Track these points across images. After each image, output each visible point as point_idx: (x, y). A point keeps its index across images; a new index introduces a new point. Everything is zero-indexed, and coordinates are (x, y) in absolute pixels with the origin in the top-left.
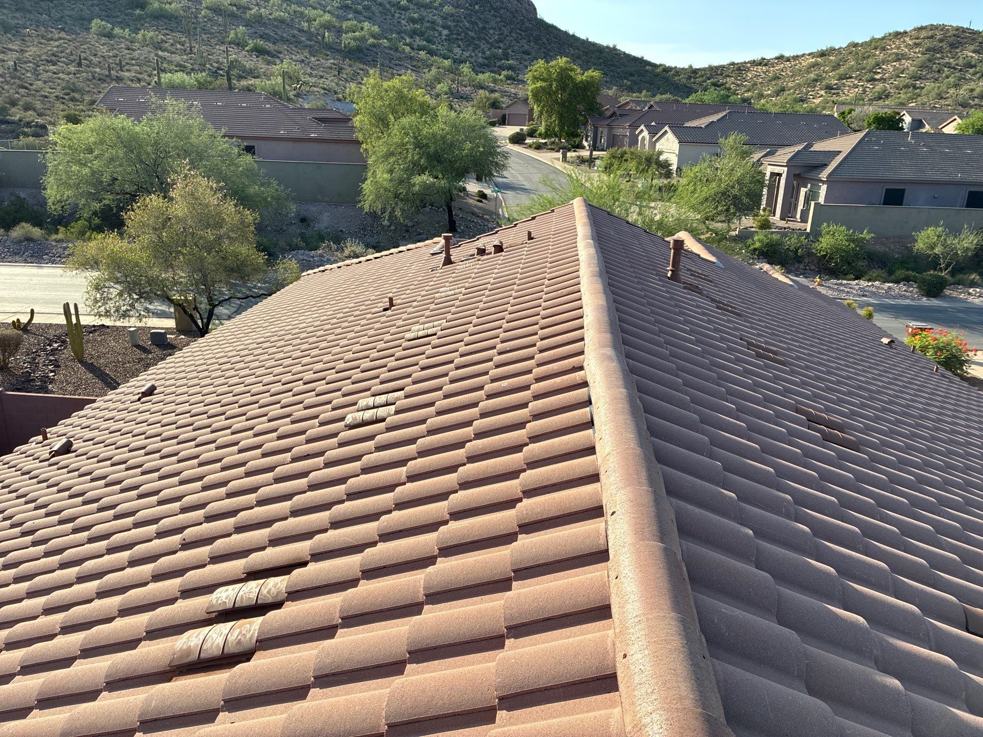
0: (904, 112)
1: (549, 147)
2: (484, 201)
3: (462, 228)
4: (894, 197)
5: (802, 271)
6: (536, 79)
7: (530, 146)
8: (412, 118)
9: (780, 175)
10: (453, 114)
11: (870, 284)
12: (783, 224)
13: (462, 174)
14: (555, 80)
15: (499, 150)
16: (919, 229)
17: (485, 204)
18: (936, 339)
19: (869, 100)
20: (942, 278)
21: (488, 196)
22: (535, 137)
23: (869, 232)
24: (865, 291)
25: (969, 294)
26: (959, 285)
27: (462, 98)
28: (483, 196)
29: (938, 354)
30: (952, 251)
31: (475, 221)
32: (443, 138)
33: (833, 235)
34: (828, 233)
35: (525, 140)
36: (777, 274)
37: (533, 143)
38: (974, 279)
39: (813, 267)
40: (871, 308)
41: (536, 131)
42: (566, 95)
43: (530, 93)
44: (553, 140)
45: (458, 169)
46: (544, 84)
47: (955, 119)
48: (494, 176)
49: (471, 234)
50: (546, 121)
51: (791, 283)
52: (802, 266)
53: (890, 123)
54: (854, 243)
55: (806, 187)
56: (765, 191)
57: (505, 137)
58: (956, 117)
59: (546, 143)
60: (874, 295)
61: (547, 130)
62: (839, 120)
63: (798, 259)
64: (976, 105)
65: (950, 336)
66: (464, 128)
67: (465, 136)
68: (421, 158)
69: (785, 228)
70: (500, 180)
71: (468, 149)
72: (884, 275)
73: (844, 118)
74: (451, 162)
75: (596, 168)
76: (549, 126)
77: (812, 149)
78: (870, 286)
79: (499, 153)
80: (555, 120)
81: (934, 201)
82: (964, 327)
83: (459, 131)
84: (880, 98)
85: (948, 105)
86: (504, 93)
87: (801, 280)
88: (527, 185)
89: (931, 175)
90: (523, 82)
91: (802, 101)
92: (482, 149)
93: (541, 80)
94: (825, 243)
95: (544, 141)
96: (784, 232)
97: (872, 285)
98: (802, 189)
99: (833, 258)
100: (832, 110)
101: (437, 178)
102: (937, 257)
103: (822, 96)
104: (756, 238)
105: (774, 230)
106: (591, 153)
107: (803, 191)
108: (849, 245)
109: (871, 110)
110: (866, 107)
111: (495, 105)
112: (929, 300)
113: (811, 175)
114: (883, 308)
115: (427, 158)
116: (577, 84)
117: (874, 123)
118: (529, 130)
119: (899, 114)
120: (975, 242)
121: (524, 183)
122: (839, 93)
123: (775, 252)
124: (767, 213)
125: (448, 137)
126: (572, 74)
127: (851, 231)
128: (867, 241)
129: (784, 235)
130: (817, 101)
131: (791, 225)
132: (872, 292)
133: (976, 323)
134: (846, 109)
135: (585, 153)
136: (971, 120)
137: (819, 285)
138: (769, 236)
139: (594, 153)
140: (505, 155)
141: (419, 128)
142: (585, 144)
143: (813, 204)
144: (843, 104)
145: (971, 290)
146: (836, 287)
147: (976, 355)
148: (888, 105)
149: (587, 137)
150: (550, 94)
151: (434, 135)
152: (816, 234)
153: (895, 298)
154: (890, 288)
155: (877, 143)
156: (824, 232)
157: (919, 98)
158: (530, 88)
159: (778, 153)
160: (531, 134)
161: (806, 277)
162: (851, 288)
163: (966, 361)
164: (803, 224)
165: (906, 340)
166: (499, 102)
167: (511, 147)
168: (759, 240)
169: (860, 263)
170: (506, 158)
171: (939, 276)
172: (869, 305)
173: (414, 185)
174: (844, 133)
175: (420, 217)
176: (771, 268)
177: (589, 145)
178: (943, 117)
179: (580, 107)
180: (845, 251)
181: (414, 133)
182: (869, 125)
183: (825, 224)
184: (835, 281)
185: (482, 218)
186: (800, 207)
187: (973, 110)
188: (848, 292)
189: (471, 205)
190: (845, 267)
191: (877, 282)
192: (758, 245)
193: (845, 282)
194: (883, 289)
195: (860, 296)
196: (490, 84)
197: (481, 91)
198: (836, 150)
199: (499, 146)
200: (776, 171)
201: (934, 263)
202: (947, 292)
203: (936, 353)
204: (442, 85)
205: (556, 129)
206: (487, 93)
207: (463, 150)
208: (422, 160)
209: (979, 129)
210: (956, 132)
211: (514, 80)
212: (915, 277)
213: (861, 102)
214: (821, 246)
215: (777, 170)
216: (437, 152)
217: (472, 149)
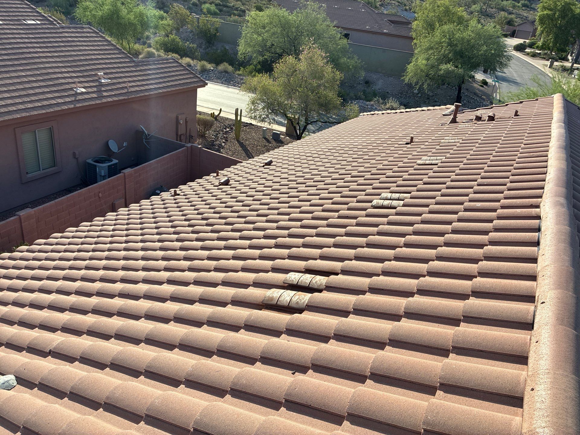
1: (542, 56)
2: (485, 86)
3: (465, 102)
6: (544, 8)
7: (528, 54)
8: (451, 26)
10: (480, 26)
13: (475, 67)
14: (559, 10)
15: (505, 54)
17: (485, 89)
21: (489, 84)
22: (533, 48)
27: (488, 15)
28: (485, 83)
31: (475, 98)
32: (468, 41)
35: (526, 49)
37: (531, 52)
41: (535, 44)
42: (564, 22)
43: (537, 18)
44: (546, 52)
45: (473, 63)
46: (550, 12)
48: (497, 71)
49: (470, 106)
50: (544, 38)
57: (511, 46)
59: (540, 53)
61: (543, 44)
66: (485, 36)
67: (484, 41)
68: (450, 53)
70: (500, 74)
71: (483, 51)
74: (469, 58)
75: (573, 76)
76: (546, 42)
79: (505, 56)
80: (551, 39)
83: (481, 38)
86: (518, 16)
88: (519, 80)
90: (534, 9)
92: (493, 52)
93: (548, 9)
95: (539, 52)
101: (457, 67)
106: (572, 65)
111: (510, 23)
115: (454, 53)
116: (575, 15)
118: (530, 42)
121: (517, 79)
125: (472, 41)
126: (573, 7)
135: (568, 65)
139: (575, 65)
140: (509, 58)
141: (453, 34)
142: (570, 58)
149: (572, 53)
150: (552, 20)
151: (463, 39)
158: (539, 14)
160: (531, 46)
166: (513, 21)
167: (514, 53)
170: (509, 60)
173: (441, 70)
175: (439, 91)
177: (572, 59)
179: (573, 32)
181: (449, 36)
185: (481, 97)
189: (475, 88)
196: (510, 8)
197: (502, 13)
199: (506, 51)
204: (476, 6)
205: (551, 45)
206: (506, 14)
207: (480, 51)
208: (450, 55)
211: (528, 7)
216: (462, 50)
217: (486, 51)
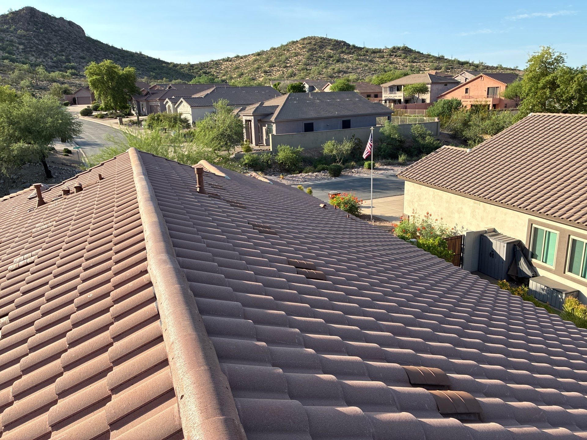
0: (305, 83)
1: (110, 116)
2: (69, 155)
3: (56, 174)
4: (309, 127)
5: (273, 173)
6: (92, 74)
7: (96, 117)
8: (4, 105)
9: (250, 121)
10: (34, 100)
11: (307, 174)
12: (257, 148)
13: (50, 138)
14: (105, 74)
15: (73, 121)
16: (324, 143)
17: (70, 157)
18: (343, 199)
19: (287, 77)
20: (339, 166)
21: (72, 151)
22: (99, 111)
23: (301, 147)
24: (305, 179)
25: (353, 172)
26: (347, 168)
27: (41, 89)
28: (68, 152)
29: (346, 206)
30: (341, 152)
31: (66, 168)
32: (30, 116)
33: (284, 151)
34: (281, 150)
35: (92, 113)
36: (261, 177)
37: (98, 114)
38: (353, 164)
39: (278, 170)
40: (310, 188)
41: (98, 107)
42: (114, 84)
43: (90, 84)
44: (111, 111)
45: (45, 136)
46: (98, 77)
47: (329, 84)
48: (73, 138)
49: (64, 177)
50: (104, 100)
51: (269, 182)
52: (272, 170)
53: (298, 89)
54: (295, 154)
55: (265, 126)
56: (244, 131)
57: (77, 112)
58: (329, 83)
59: (107, 114)
60: (310, 180)
61: (106, 106)
62: (274, 89)
63: (270, 166)
64: (337, 76)
65: (348, 195)
66: (44, 108)
67: (46, 114)
68: (15, 131)
69: (259, 150)
70: (78, 140)
71: (50, 123)
72: (313, 169)
73: (276, 87)
74: (38, 132)
75: (143, 127)
76: (107, 103)
77: (264, 105)
78: (307, 176)
79: (74, 123)
80: (110, 100)
81: (327, 127)
82: (354, 190)
83: (41, 111)
84: (292, 76)
85: (324, 78)
86: (71, 84)
87: (272, 178)
88: (99, 142)
89: (324, 114)
90: (84, 76)
91: (254, 79)
92: (60, 121)
93: (95, 74)
94: (281, 156)
95: (105, 113)
96: (259, 152)
97: (308, 175)
98: (263, 127)
99: (286, 163)
100: (270, 84)
101: (30, 143)
102: (334, 156)
103: (263, 76)
104: (245, 157)
105: (253, 152)
106: (138, 118)
107: (264, 129)
108: (293, 155)
109: (288, 82)
110: (286, 81)
111: (66, 92)
112: (335, 178)
113: (266, 120)
114: (316, 186)
115: (20, 131)
116: (120, 76)
117: (291, 89)
118: (94, 106)
119: (302, 84)
120: (350, 146)
121: (97, 140)
122: (271, 74)
123: (256, 164)
124: (248, 143)
125: (34, 115)
126: (116, 70)
127: (292, 148)
128: (301, 152)
129: (259, 154)
130: (261, 79)
131: (262, 148)
132: (309, 178)
133: (359, 187)
134: (277, 82)
135: (134, 118)
136: (336, 84)
137: (282, 179)
138: (252, 156)
139: (140, 117)
140: (79, 124)
141: (10, 112)
142: (133, 112)
143: (270, 135)
144: (274, 80)
145: (353, 171)
146: (291, 179)
147: (362, 203)
148: (296, 79)
149: (133, 108)
150: (103, 83)
151: (22, 115)
152: (275, 152)
153: (320, 180)
154: (316, 175)
155: (295, 99)
156: (279, 150)
157: (310, 75)
158: (89, 80)
159: (247, 109)
160: (96, 109)
161: (275, 176)
162: (298, 178)
163: (359, 207)
164: (268, 147)
165: (330, 202)
166: (69, 90)
167: (81, 118)
168: (247, 158)
169: (300, 164)
170: (80, 126)
171: (338, 165)
172: (309, 186)
173: (13, 150)
174: (278, 95)
175: (22, 171)
176: (256, 174)
177: (136, 113)
178: (322, 85)
179: (126, 90)
180: (292, 159)
181: (6, 115)
182: (289, 90)
183: (279, 146)
184: (290, 176)
185: (70, 166)
186: (265, 138)
187: (336, 79)
188: (297, 181)
189: (60, 158)
190: (293, 167)
191: (310, 173)
192: (247, 161)
193: (295, 175)
194: (313, 176)
195: (303, 182)
196: (60, 79)
197: (54, 84)
198: (276, 105)
199: (73, 119)
200: (248, 119)
201: (334, 159)
202: (343, 173)
203: (345, 205)
204: (24, 81)
205: (112, 105)
206: (59, 85)
207: (47, 123)
208: (16, 133)
209: (341, 88)
210: (330, 91)
211: (77, 75)
212: (327, 168)
213: (283, 79)
214: (279, 158)
215: (248, 118)
216: (27, 126)
217: (53, 122)
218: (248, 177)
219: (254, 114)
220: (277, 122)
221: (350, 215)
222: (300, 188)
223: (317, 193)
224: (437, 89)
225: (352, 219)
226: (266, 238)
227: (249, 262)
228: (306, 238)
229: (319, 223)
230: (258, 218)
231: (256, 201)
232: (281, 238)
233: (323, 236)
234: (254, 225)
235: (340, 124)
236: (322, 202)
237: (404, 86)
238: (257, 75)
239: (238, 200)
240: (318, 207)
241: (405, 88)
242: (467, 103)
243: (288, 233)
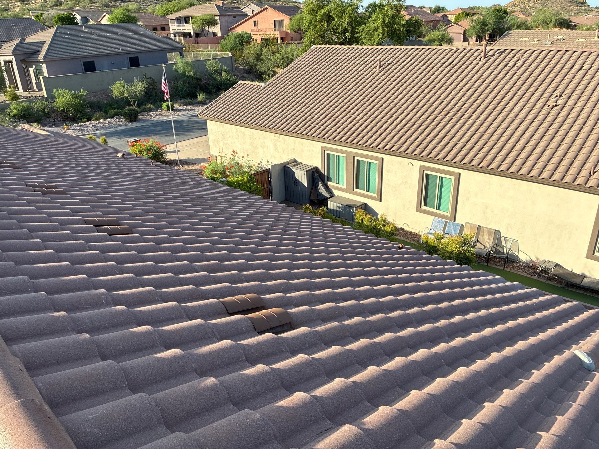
0: (74, 13)
4: (90, 67)
5: (53, 123)
9: (11, 62)
11: (98, 122)
12: (26, 94)
16: (111, 84)
18: (145, 145)
19: (51, 7)
20: (134, 110)
23: (84, 91)
24: (97, 127)
25: (151, 116)
26: (144, 112)
29: (149, 153)
30: (133, 93)
33: (63, 95)
34: (59, 95)
36: (36, 129)
38: (150, 107)
39: (59, 119)
40: (104, 137)
47: (105, 15)
51: (48, 134)
52: (51, 120)
53: (68, 20)
54: (78, 99)
55: (32, 67)
56: (5, 74)
58: (105, 14)
60: (102, 128)
62: (37, 21)
63: (48, 116)
64: (113, 5)
65: (151, 141)
69: (30, 97)
72: (103, 115)
73: (39, 19)
77: (26, 42)
78: (98, 123)
81: (113, 66)
82: (155, 135)
84: (57, 5)
85: (98, 7)
87: (54, 129)
89: (105, 50)
91: (7, 10)
94: (60, 102)
96: (31, 100)
97: (99, 122)
98: (30, 69)
99: (69, 111)
100: (29, 15)
102: (127, 98)
103: (18, 6)
104: (12, 107)
105: (22, 100)
107: (31, 70)
108: (75, 101)
109: (54, 13)
110: (50, 11)
112: (133, 124)
113: (31, 59)
114: (111, 135)
117: (59, 21)
119: (72, 14)
120: (143, 86)
122: (29, 3)
123: (29, 114)
124: (13, 89)
127: (73, 92)
128: (85, 96)
129: (31, 102)
130: (17, 9)
131: (32, 94)
132: (101, 126)
133: (160, 131)
134: (38, 13)
136: (114, 15)
137: (67, 129)
138: (21, 104)
143: (41, 77)
144: (35, 10)
145: (151, 114)
146: (78, 128)
147: (166, 148)
148: (63, 9)
152: (51, 98)
153: (114, 127)
154: (109, 122)
155: (65, 33)
156: (56, 95)
157: (80, 4)
159: (3, 47)
161: (57, 126)
162: (87, 127)
163: (163, 153)
164: (41, 92)
165: (130, 150)
168: (15, 108)
169: (87, 111)
171: (133, 109)
172: (102, 135)
174: (43, 29)
176: (30, 126)
178: (97, 15)
180: (75, 105)
182: (57, 23)
183: (55, 90)
184: (76, 125)
186: (34, 81)
187: (113, 8)
188: (87, 130)
190: (79, 115)
191: (101, 120)
192: (15, 112)
193: (82, 124)
194: (106, 123)
195: (95, 130)
198: (42, 40)
200: (7, 60)
201: (126, 102)
202: (140, 117)
203: (147, 152)
209: (121, 20)
210: (109, 23)
212: (120, 112)
213: (46, 8)
214: (58, 104)
215: (8, 58)
218: (19, 130)
219: (15, 52)
220: (47, 60)
221: (154, 162)
222: (91, 138)
223: (113, 142)
224: (226, 21)
225: (157, 166)
226: (53, 200)
227: (32, 230)
228: (104, 192)
229: (118, 175)
230: (39, 178)
231: (33, 158)
232: (73, 197)
233: (125, 188)
234: (34, 187)
235: (127, 62)
236: (120, 152)
237: (192, 18)
238: (10, 4)
239: (7, 160)
240: (116, 158)
241: (193, 20)
242: (257, 37)
243: (81, 190)
